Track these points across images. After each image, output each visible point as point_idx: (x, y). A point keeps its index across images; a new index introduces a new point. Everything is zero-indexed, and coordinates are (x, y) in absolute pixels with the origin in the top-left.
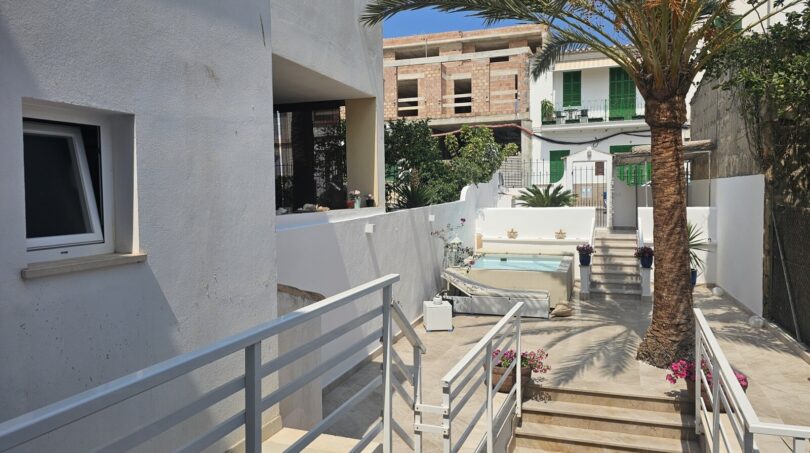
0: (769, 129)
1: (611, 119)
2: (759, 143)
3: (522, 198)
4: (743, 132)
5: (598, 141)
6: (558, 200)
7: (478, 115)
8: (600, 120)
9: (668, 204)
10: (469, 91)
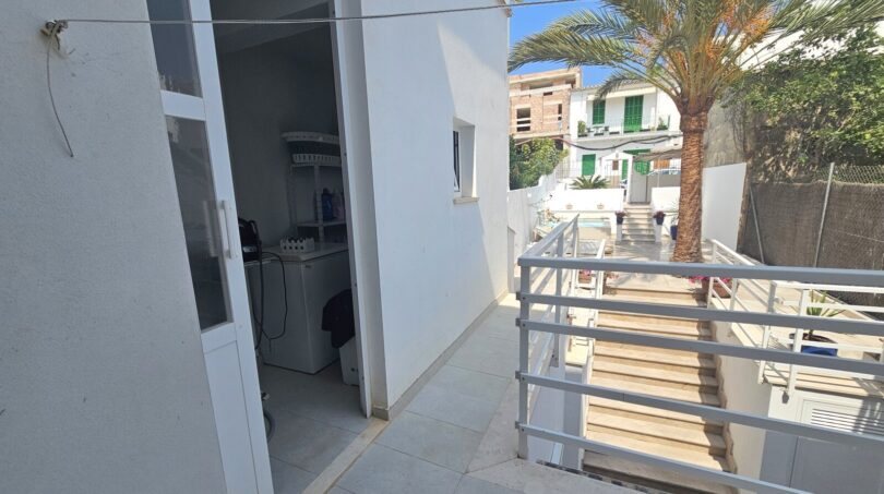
0: (753, 134)
1: (625, 132)
2: (744, 142)
3: (574, 184)
4: (731, 137)
5: (615, 147)
6: (599, 184)
7: (534, 132)
8: (617, 133)
9: (692, 181)
10: (528, 115)
